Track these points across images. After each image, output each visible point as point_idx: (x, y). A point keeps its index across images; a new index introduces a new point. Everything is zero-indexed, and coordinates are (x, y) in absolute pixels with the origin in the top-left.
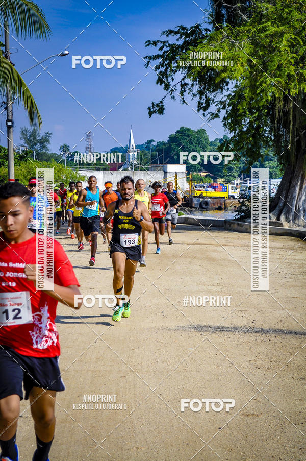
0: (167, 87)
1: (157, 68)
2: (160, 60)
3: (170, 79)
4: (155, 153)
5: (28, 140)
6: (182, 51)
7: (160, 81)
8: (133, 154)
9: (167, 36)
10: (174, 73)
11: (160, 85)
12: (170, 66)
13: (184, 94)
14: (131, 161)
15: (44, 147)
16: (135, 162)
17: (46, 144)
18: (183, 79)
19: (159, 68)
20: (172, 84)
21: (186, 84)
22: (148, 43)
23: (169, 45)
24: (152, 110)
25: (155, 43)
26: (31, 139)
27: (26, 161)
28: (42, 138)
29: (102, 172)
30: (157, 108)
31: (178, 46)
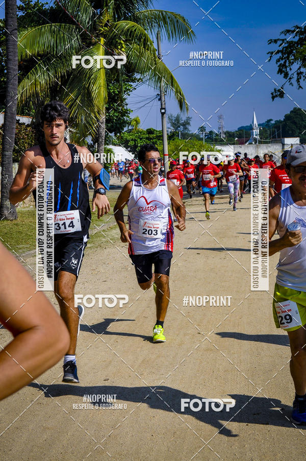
0: (286, 75)
1: (278, 61)
2: (280, 54)
3: (288, 69)
4: (274, 129)
5: (173, 123)
6: (297, 46)
7: (280, 71)
8: (256, 132)
9: (285, 35)
10: (292, 65)
11: (281, 74)
12: (288, 59)
13: (300, 80)
14: (255, 136)
15: (186, 128)
16: (258, 137)
17: (187, 126)
18: (299, 69)
19: (279, 61)
20: (290, 73)
21: (301, 73)
22: (271, 42)
23: (287, 42)
24: (274, 94)
25: (276, 41)
26: (176, 123)
27: (173, 140)
28: (184, 122)
29: (233, 146)
30: (278, 93)
31: (295, 42)
